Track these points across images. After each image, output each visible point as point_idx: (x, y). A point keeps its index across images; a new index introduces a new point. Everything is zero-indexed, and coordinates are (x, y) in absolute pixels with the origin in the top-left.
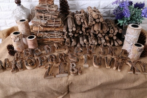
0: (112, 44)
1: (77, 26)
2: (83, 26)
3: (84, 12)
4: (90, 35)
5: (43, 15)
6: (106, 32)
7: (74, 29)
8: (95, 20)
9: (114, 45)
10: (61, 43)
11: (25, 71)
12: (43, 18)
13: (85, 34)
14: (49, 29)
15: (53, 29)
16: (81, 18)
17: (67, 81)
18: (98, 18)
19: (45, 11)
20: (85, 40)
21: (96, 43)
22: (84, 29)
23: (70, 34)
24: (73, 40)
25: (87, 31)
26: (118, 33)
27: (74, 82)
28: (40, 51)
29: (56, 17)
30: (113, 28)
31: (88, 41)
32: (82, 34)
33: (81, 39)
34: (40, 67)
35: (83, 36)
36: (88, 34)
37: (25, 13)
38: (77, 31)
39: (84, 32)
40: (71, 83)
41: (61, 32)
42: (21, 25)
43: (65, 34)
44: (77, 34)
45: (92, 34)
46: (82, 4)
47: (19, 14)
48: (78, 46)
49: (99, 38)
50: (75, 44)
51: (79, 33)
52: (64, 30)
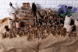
0: (58, 25)
1: (41, 16)
2: (44, 16)
3: (44, 10)
4: (47, 21)
5: (24, 11)
6: (55, 19)
7: (40, 18)
8: (50, 13)
9: (59, 26)
10: (33, 25)
11: (16, 38)
12: (24, 13)
13: (45, 20)
14: (27, 18)
15: (29, 18)
16: (43, 13)
17: (38, 42)
18: (52, 13)
19: (26, 9)
20: (45, 24)
21: (51, 25)
22: (44, 18)
23: (38, 20)
24: (39, 23)
25: (46, 19)
26: (61, 20)
27: (42, 43)
28: (22, 29)
29: (31, 12)
30: (58, 18)
31: (46, 24)
32: (44, 20)
33: (43, 23)
34: (24, 36)
35: (44, 22)
36: (46, 21)
37: (14, 10)
38: (41, 19)
39: (45, 19)
40: (40, 43)
41: (33, 19)
42: (13, 16)
43: (35, 21)
45: (48, 21)
46: (43, 6)
47: (11, 10)
48: (42, 26)
49: (52, 23)
50: (40, 25)
51: (42, 20)
52: (35, 18)
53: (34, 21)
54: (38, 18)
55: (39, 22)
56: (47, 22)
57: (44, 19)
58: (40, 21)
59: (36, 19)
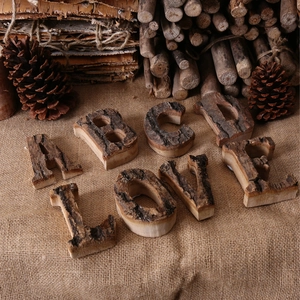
4: (263, 37)
17: (175, 271)
20: (243, 65)
25: (254, 20)
27: (208, 275)
33: (219, 57)
36: (254, 34)
38: (206, 22)
39: (240, 22)
40: (196, 278)
41: (123, 23)
43: (144, 35)
44: (203, 32)
45: (274, 33)
48: (208, 91)
50: (194, 83)
51: (212, 26)
52: (144, 16)
53: (135, 37)
54: (173, 15)
55: (184, 47)
56: (259, 45)
57: (231, 21)
58: (196, 41)
59: (154, 26)
